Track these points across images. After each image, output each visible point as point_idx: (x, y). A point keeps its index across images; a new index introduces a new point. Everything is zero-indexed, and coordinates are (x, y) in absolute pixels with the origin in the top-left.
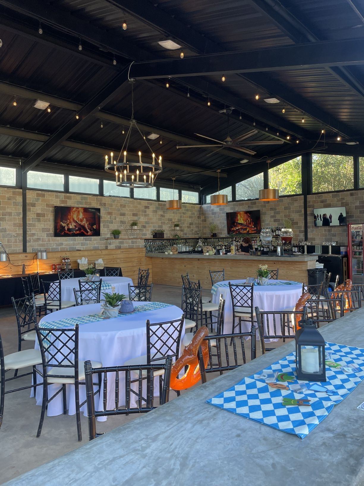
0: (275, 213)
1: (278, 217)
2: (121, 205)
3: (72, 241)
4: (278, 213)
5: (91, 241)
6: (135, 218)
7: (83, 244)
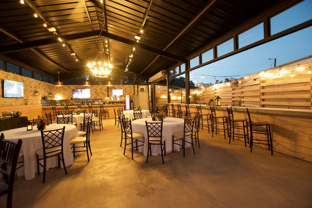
1: (97, 92)
3: (11, 100)
5: (19, 100)
6: (35, 89)
7: (16, 102)
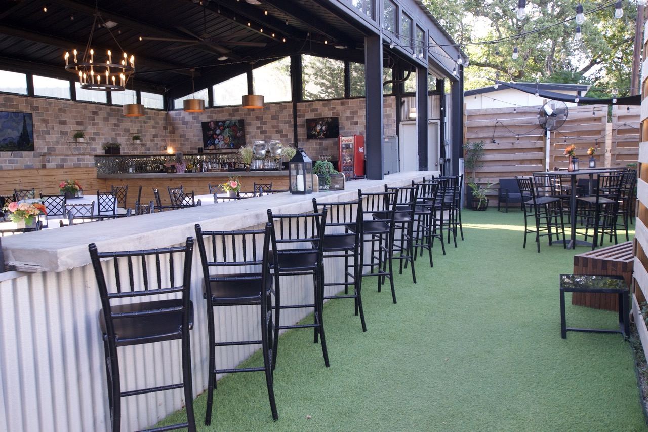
0: (261, 123)
2: (60, 110)
4: (265, 123)
5: (21, 157)
6: (80, 128)
7: (10, 162)
